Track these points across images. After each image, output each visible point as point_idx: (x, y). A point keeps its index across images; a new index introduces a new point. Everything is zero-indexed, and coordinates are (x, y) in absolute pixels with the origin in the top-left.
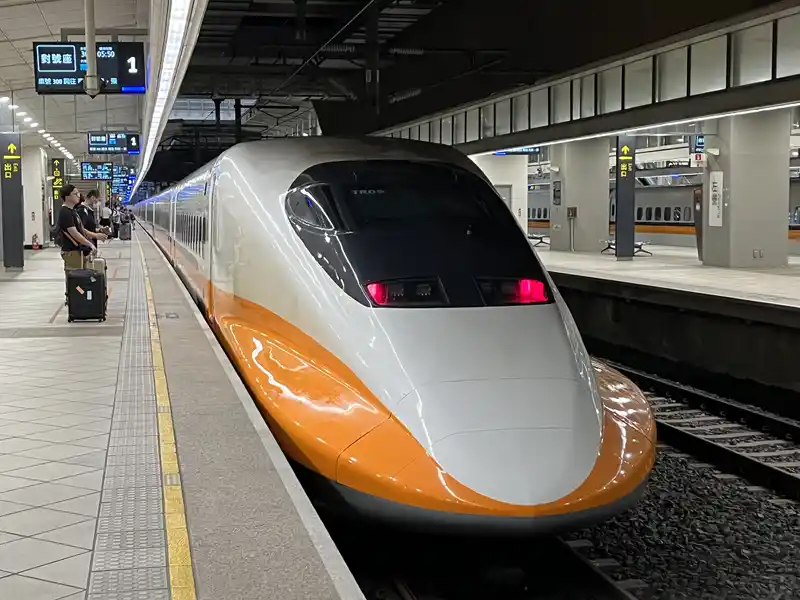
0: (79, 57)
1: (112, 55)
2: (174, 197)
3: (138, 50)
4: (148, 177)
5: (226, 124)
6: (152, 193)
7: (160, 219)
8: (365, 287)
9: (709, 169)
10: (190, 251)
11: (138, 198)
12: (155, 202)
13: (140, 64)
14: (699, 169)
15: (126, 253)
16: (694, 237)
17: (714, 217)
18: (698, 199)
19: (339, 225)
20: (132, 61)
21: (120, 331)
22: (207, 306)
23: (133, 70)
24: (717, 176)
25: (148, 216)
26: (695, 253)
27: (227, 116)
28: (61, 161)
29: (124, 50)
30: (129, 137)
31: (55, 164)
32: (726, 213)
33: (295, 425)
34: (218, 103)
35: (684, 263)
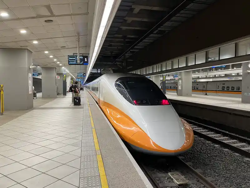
0: (76, 58)
1: (82, 58)
2: (91, 84)
3: (87, 57)
4: (86, 81)
5: (99, 73)
6: (87, 83)
7: (89, 88)
8: (133, 101)
9: (179, 80)
10: (94, 93)
11: (84, 84)
12: (88, 85)
13: (87, 60)
14: (177, 80)
15: (83, 93)
16: (176, 91)
17: (180, 88)
18: (177, 85)
19: (126, 89)
20: (86, 59)
21: (83, 108)
22: (98, 103)
23: (86, 61)
24: (180, 81)
25: (86, 87)
26: (176, 94)
27: (99, 72)
28: (73, 78)
29: (84, 57)
30: (84, 74)
31: (72, 79)
32: (182, 87)
33: (123, 132)
34: (97, 69)
35: (174, 95)
